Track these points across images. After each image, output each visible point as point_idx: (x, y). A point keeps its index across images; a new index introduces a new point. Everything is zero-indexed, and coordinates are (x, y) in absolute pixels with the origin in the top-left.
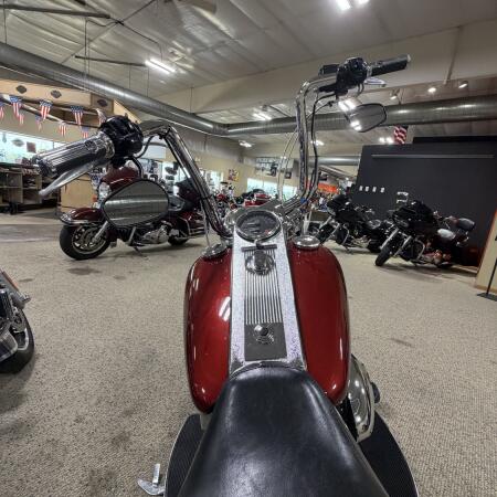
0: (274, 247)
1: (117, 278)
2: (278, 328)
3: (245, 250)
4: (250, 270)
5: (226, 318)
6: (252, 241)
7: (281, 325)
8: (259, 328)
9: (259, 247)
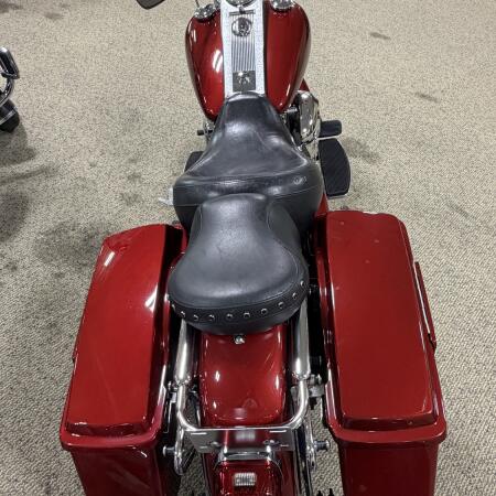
0: (252, 12)
1: (51, 16)
2: (252, 74)
3: (232, 14)
4: (234, 32)
5: (218, 70)
6: (236, 5)
7: (253, 73)
8: (241, 74)
9: (242, 12)
